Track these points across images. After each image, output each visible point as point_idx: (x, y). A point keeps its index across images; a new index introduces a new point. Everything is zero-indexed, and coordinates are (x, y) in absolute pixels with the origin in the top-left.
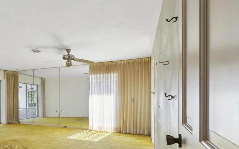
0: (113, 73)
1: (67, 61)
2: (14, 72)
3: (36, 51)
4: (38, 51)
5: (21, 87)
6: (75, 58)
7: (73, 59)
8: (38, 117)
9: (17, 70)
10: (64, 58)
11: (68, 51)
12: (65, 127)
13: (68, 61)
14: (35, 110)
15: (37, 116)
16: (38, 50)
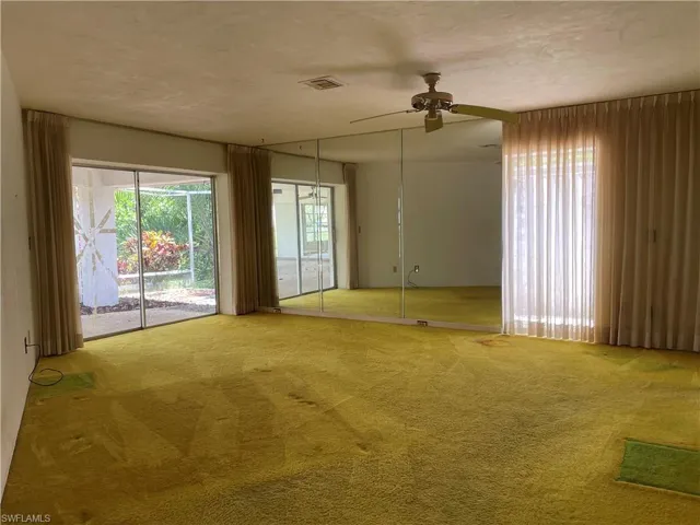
0: (584, 145)
1: (427, 112)
2: (257, 147)
3: (324, 84)
4: (331, 84)
5: (279, 191)
6: (455, 101)
7: (447, 107)
8: (336, 287)
9: (266, 143)
10: (417, 105)
11: (432, 78)
12: (422, 324)
13: (432, 114)
14: (325, 264)
15: (332, 285)
16: (330, 79)
